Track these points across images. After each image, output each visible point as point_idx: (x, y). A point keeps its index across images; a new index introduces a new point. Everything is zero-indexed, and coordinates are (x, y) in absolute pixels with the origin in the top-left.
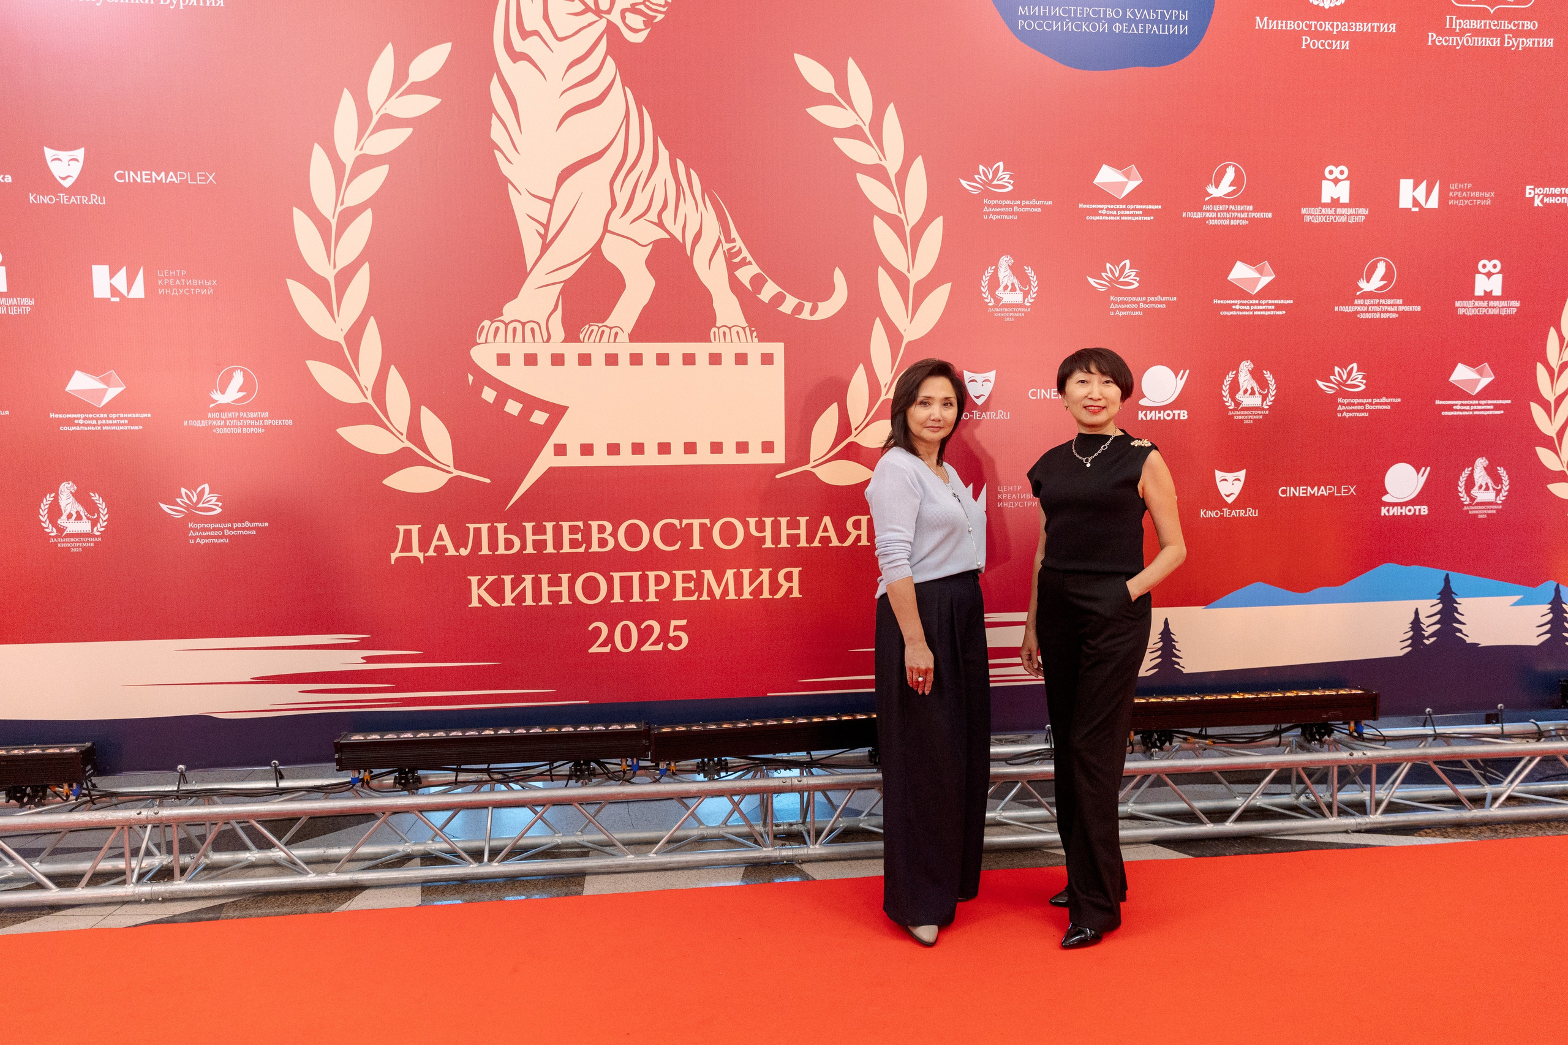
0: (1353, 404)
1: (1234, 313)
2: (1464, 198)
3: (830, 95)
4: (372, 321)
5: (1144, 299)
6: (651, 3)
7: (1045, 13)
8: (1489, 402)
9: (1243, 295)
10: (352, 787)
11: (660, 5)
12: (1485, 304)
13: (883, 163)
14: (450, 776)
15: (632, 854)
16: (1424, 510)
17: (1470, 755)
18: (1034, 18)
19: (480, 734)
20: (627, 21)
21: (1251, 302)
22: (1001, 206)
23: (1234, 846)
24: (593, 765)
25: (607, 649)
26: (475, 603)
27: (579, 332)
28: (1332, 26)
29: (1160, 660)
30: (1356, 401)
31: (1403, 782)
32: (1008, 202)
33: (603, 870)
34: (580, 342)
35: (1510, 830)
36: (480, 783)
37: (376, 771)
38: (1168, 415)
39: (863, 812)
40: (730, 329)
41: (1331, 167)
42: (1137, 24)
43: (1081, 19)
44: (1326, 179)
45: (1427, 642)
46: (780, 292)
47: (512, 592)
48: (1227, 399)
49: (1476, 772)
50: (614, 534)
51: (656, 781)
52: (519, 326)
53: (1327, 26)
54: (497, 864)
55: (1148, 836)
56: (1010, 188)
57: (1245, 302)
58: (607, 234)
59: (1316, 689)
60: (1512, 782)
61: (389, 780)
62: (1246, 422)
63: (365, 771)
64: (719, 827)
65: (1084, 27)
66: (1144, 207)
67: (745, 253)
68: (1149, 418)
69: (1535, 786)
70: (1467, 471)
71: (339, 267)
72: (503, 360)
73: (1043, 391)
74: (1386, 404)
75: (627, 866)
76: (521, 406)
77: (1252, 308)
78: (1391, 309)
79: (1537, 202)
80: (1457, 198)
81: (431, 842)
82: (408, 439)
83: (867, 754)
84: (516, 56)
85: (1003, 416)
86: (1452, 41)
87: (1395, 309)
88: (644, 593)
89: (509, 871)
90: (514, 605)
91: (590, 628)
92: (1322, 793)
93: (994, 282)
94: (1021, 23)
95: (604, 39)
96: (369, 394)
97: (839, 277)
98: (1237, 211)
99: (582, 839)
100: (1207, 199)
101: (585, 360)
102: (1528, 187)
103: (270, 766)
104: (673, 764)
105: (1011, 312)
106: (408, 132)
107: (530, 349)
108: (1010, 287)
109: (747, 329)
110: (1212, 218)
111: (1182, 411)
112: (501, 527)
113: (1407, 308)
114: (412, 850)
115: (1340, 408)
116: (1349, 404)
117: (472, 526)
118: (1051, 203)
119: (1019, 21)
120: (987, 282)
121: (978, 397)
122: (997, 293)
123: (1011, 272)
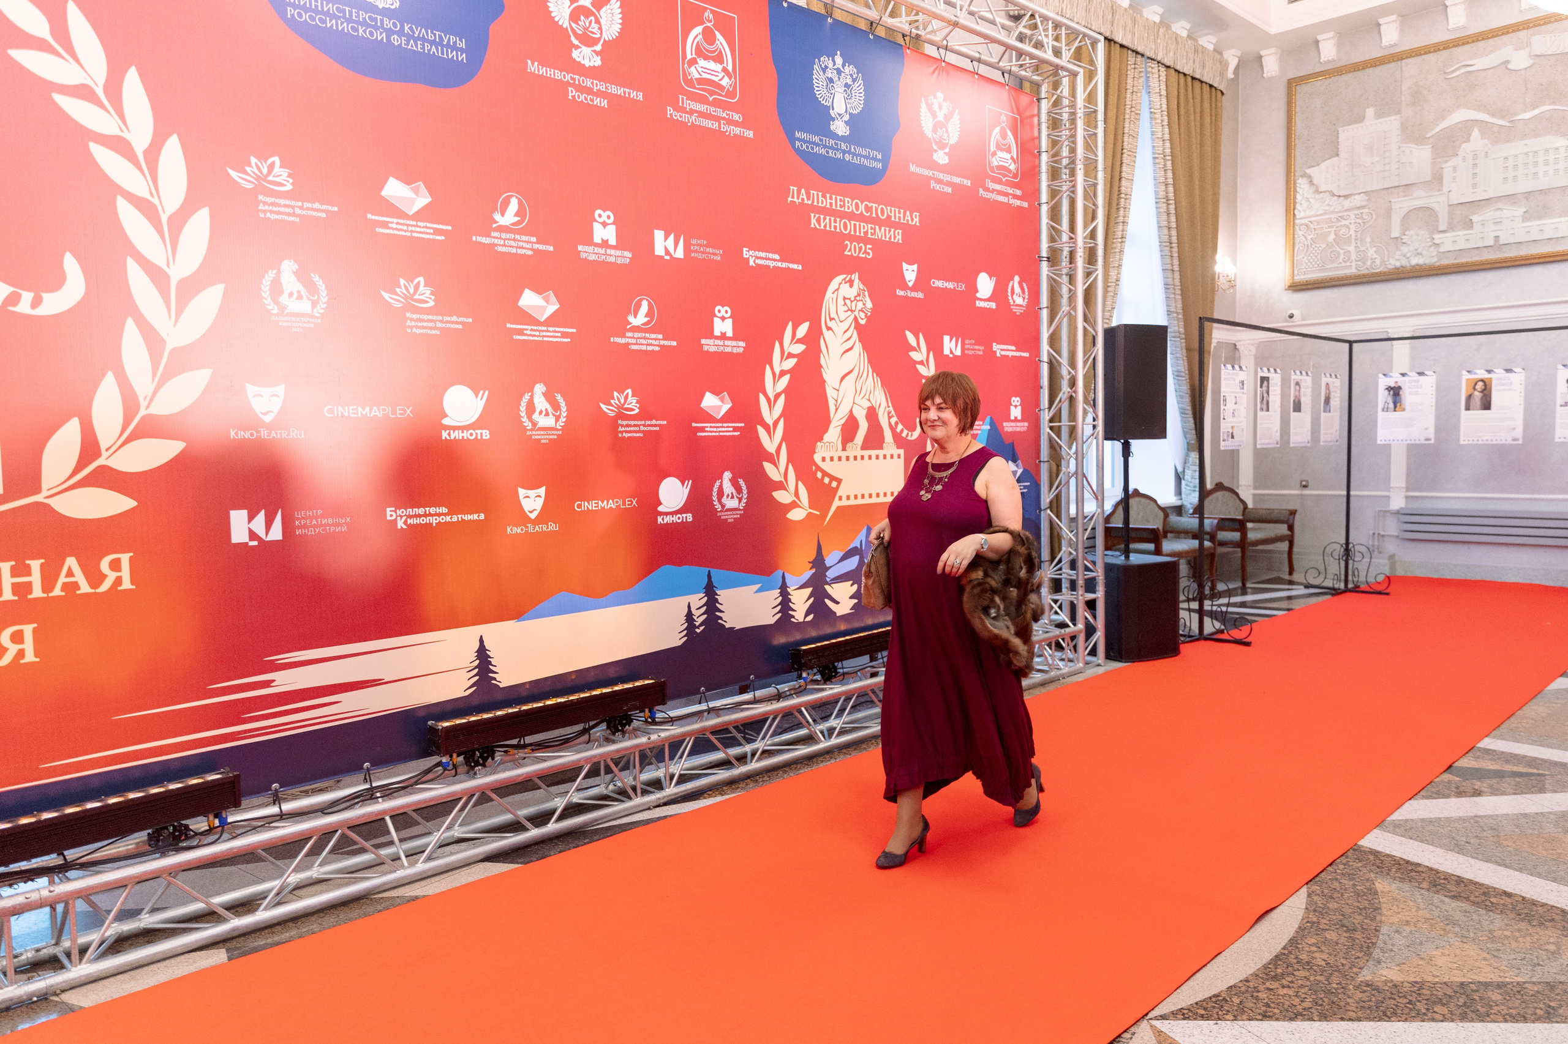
0: (630, 426)
1: (526, 338)
2: (702, 252)
3: (43, 40)
5: (441, 318)
7: (316, 6)
8: (730, 425)
9: (533, 321)
12: (720, 343)
13: (126, 135)
16: (689, 517)
17: (736, 721)
18: (306, 9)
21: (540, 328)
22: (279, 205)
23: (557, 844)
28: (592, 83)
29: (477, 677)
30: (632, 423)
31: (690, 754)
32: (287, 202)
35: (766, 778)
38: (471, 435)
39: (143, 909)
41: (598, 212)
42: (416, 40)
43: (358, 22)
44: (597, 221)
45: (698, 631)
48: (524, 419)
49: (739, 736)
53: (588, 83)
55: (478, 855)
56: (289, 187)
57: (535, 328)
59: (616, 684)
60: (763, 738)
62: (543, 441)
65: (361, 31)
66: (434, 226)
68: (452, 438)
69: (777, 739)
70: (718, 483)
73: (340, 408)
74: (655, 426)
77: (542, 334)
78: (654, 342)
79: (751, 263)
80: (696, 252)
83: (146, 838)
85: (296, 435)
86: (685, 117)
87: (657, 343)
92: (627, 779)
93: (277, 288)
94: (291, 10)
98: (523, 241)
100: (494, 226)
102: (745, 249)
105: (297, 322)
108: (296, 295)
110: (500, 245)
111: (484, 431)
113: (666, 343)
115: (620, 429)
116: (628, 426)
118: (336, 209)
119: (289, 9)
120: (268, 287)
121: (265, 414)
122: (280, 299)
123: (295, 279)
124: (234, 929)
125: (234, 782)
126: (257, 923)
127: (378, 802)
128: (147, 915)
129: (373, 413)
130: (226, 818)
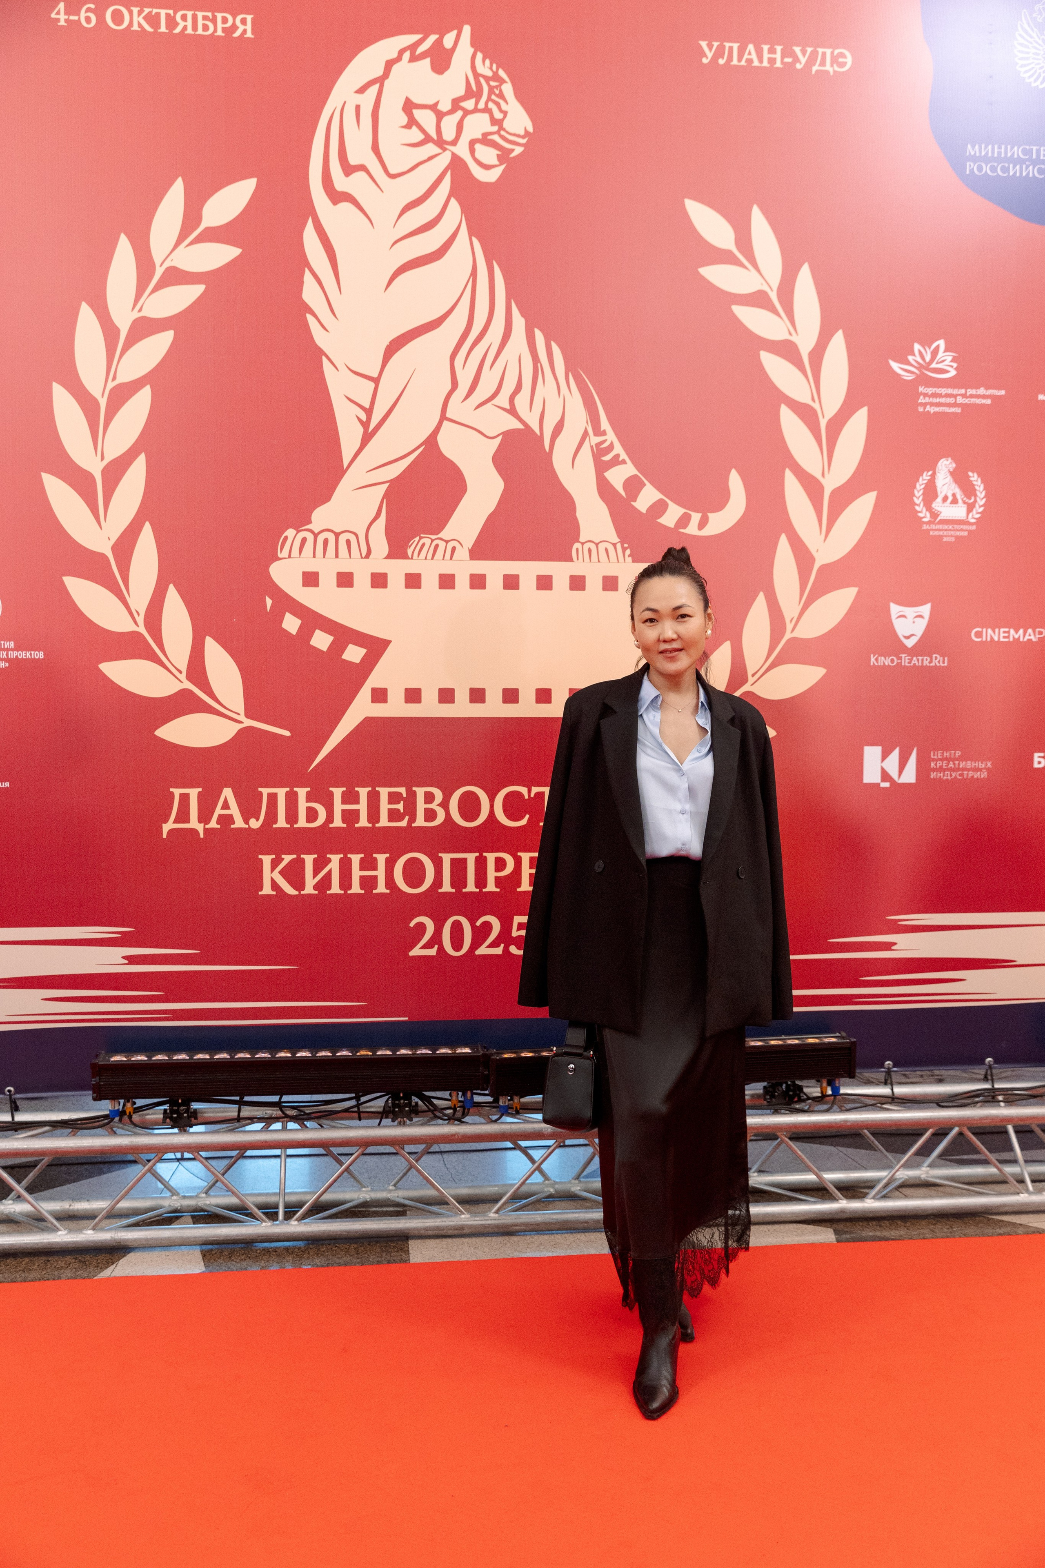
3: (729, 252)
4: (147, 527)
6: (507, 132)
7: (1000, 153)
10: (108, 1123)
11: (518, 136)
13: (794, 338)
14: (231, 1111)
15: (468, 1212)
18: (986, 159)
19: (273, 1056)
20: (477, 155)
22: (940, 396)
24: (415, 1099)
25: (433, 952)
26: (267, 890)
27: (406, 546)
32: (948, 391)
33: (431, 1233)
34: (407, 558)
36: (269, 1120)
37: (140, 1102)
40: (597, 544)
46: (660, 501)
47: (314, 877)
50: (445, 804)
51: (496, 1121)
52: (331, 537)
54: (296, 1223)
56: (953, 373)
58: (445, 422)
61: (157, 1114)
63: (128, 1101)
64: (570, 1182)
67: (618, 449)
71: (107, 460)
72: (311, 579)
73: (990, 631)
75: (462, 1228)
76: (331, 638)
81: (204, 1195)
82: (189, 678)
83: (761, 1091)
84: (336, 197)
85: (939, 662)
88: (481, 880)
89: (312, 1232)
90: (316, 892)
91: (412, 924)
93: (931, 492)
94: (970, 166)
95: (448, 178)
96: (140, 620)
97: (735, 481)
99: (397, 1195)
101: (413, 581)
103: (4, 1093)
104: (516, 1099)
105: (950, 530)
106: (199, 289)
107: (345, 566)
108: (950, 498)
109: (619, 546)
112: (302, 792)
114: (181, 1206)
117: (265, 791)
118: (1003, 392)
119: (968, 164)
120: (921, 492)
121: (907, 638)
122: (933, 505)
123: (952, 480)
124: (842, 1211)
125: (849, 1049)
126: (864, 1211)
127: (999, 1106)
128: (756, 1174)
129: (1027, 637)
130: (838, 1089)
